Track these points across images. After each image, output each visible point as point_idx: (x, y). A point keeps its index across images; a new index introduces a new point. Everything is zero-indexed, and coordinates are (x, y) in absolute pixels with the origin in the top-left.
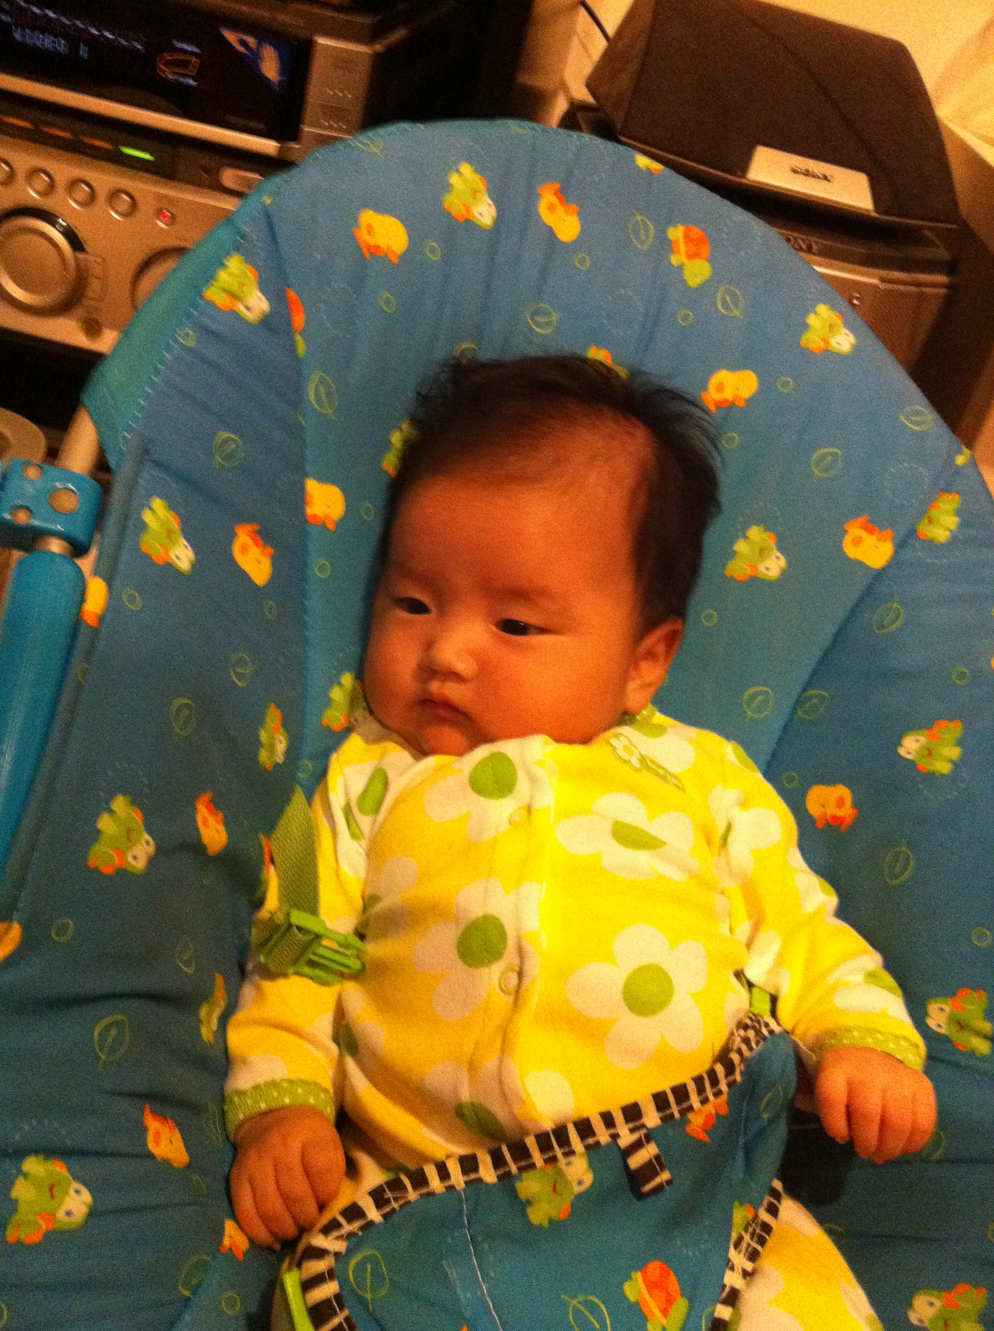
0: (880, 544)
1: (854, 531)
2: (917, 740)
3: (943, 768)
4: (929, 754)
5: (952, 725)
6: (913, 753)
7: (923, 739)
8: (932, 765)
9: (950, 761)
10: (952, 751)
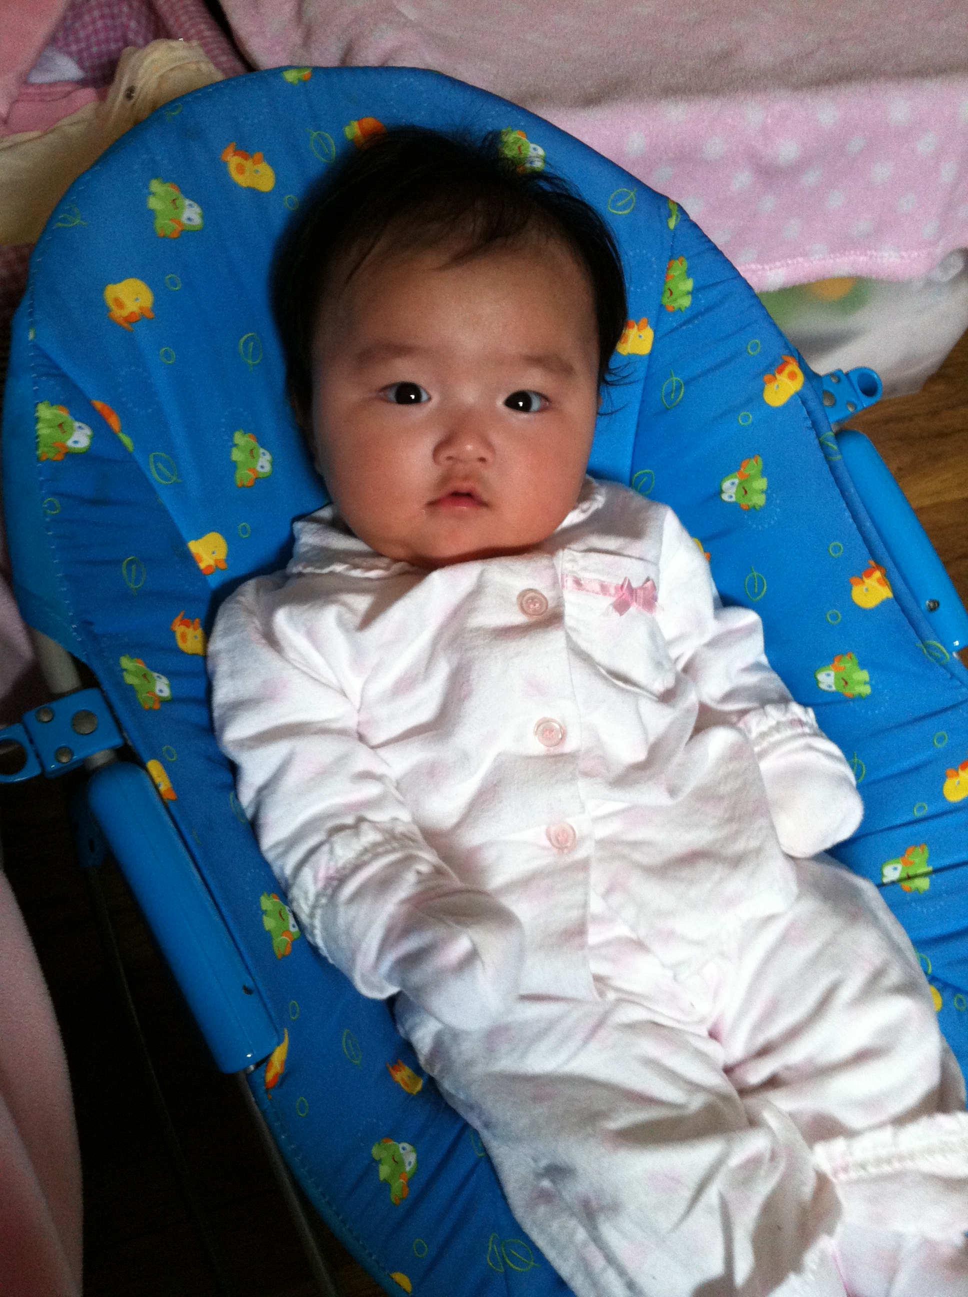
0: (642, 333)
2: (733, 484)
3: (759, 500)
4: (746, 492)
5: (753, 462)
6: (734, 496)
7: (737, 481)
8: (751, 500)
9: (763, 492)
10: (761, 484)
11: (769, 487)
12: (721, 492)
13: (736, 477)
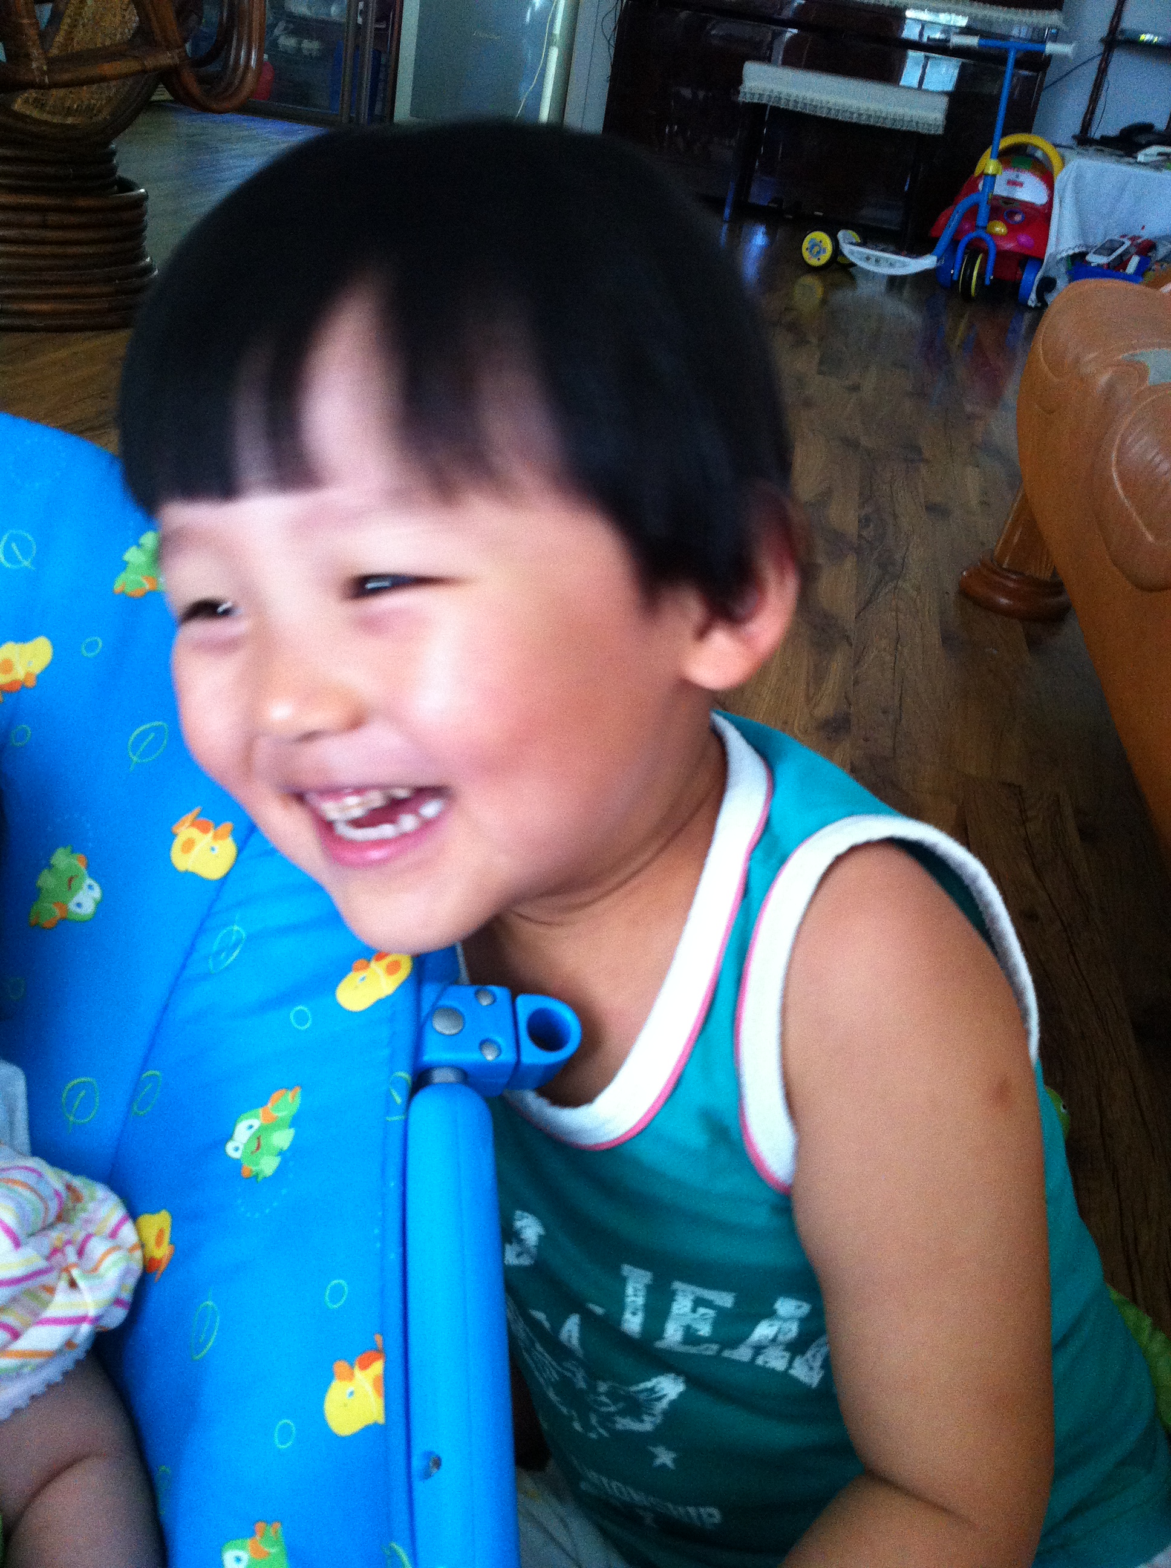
0: (218, 845)
1: (185, 832)
2: (251, 1127)
3: (268, 1165)
4: (258, 1147)
5: (289, 1095)
6: (241, 1147)
7: (256, 1123)
8: (257, 1164)
9: (281, 1153)
10: (283, 1138)
11: (293, 1146)
12: (230, 1136)
13: (257, 1117)
